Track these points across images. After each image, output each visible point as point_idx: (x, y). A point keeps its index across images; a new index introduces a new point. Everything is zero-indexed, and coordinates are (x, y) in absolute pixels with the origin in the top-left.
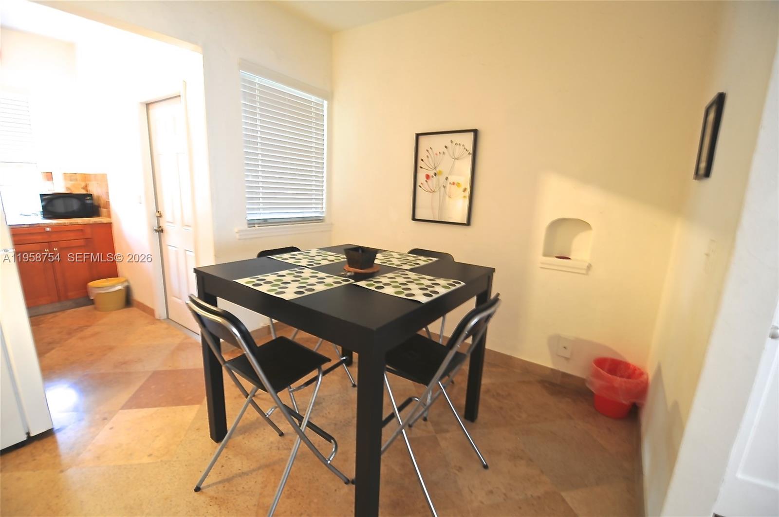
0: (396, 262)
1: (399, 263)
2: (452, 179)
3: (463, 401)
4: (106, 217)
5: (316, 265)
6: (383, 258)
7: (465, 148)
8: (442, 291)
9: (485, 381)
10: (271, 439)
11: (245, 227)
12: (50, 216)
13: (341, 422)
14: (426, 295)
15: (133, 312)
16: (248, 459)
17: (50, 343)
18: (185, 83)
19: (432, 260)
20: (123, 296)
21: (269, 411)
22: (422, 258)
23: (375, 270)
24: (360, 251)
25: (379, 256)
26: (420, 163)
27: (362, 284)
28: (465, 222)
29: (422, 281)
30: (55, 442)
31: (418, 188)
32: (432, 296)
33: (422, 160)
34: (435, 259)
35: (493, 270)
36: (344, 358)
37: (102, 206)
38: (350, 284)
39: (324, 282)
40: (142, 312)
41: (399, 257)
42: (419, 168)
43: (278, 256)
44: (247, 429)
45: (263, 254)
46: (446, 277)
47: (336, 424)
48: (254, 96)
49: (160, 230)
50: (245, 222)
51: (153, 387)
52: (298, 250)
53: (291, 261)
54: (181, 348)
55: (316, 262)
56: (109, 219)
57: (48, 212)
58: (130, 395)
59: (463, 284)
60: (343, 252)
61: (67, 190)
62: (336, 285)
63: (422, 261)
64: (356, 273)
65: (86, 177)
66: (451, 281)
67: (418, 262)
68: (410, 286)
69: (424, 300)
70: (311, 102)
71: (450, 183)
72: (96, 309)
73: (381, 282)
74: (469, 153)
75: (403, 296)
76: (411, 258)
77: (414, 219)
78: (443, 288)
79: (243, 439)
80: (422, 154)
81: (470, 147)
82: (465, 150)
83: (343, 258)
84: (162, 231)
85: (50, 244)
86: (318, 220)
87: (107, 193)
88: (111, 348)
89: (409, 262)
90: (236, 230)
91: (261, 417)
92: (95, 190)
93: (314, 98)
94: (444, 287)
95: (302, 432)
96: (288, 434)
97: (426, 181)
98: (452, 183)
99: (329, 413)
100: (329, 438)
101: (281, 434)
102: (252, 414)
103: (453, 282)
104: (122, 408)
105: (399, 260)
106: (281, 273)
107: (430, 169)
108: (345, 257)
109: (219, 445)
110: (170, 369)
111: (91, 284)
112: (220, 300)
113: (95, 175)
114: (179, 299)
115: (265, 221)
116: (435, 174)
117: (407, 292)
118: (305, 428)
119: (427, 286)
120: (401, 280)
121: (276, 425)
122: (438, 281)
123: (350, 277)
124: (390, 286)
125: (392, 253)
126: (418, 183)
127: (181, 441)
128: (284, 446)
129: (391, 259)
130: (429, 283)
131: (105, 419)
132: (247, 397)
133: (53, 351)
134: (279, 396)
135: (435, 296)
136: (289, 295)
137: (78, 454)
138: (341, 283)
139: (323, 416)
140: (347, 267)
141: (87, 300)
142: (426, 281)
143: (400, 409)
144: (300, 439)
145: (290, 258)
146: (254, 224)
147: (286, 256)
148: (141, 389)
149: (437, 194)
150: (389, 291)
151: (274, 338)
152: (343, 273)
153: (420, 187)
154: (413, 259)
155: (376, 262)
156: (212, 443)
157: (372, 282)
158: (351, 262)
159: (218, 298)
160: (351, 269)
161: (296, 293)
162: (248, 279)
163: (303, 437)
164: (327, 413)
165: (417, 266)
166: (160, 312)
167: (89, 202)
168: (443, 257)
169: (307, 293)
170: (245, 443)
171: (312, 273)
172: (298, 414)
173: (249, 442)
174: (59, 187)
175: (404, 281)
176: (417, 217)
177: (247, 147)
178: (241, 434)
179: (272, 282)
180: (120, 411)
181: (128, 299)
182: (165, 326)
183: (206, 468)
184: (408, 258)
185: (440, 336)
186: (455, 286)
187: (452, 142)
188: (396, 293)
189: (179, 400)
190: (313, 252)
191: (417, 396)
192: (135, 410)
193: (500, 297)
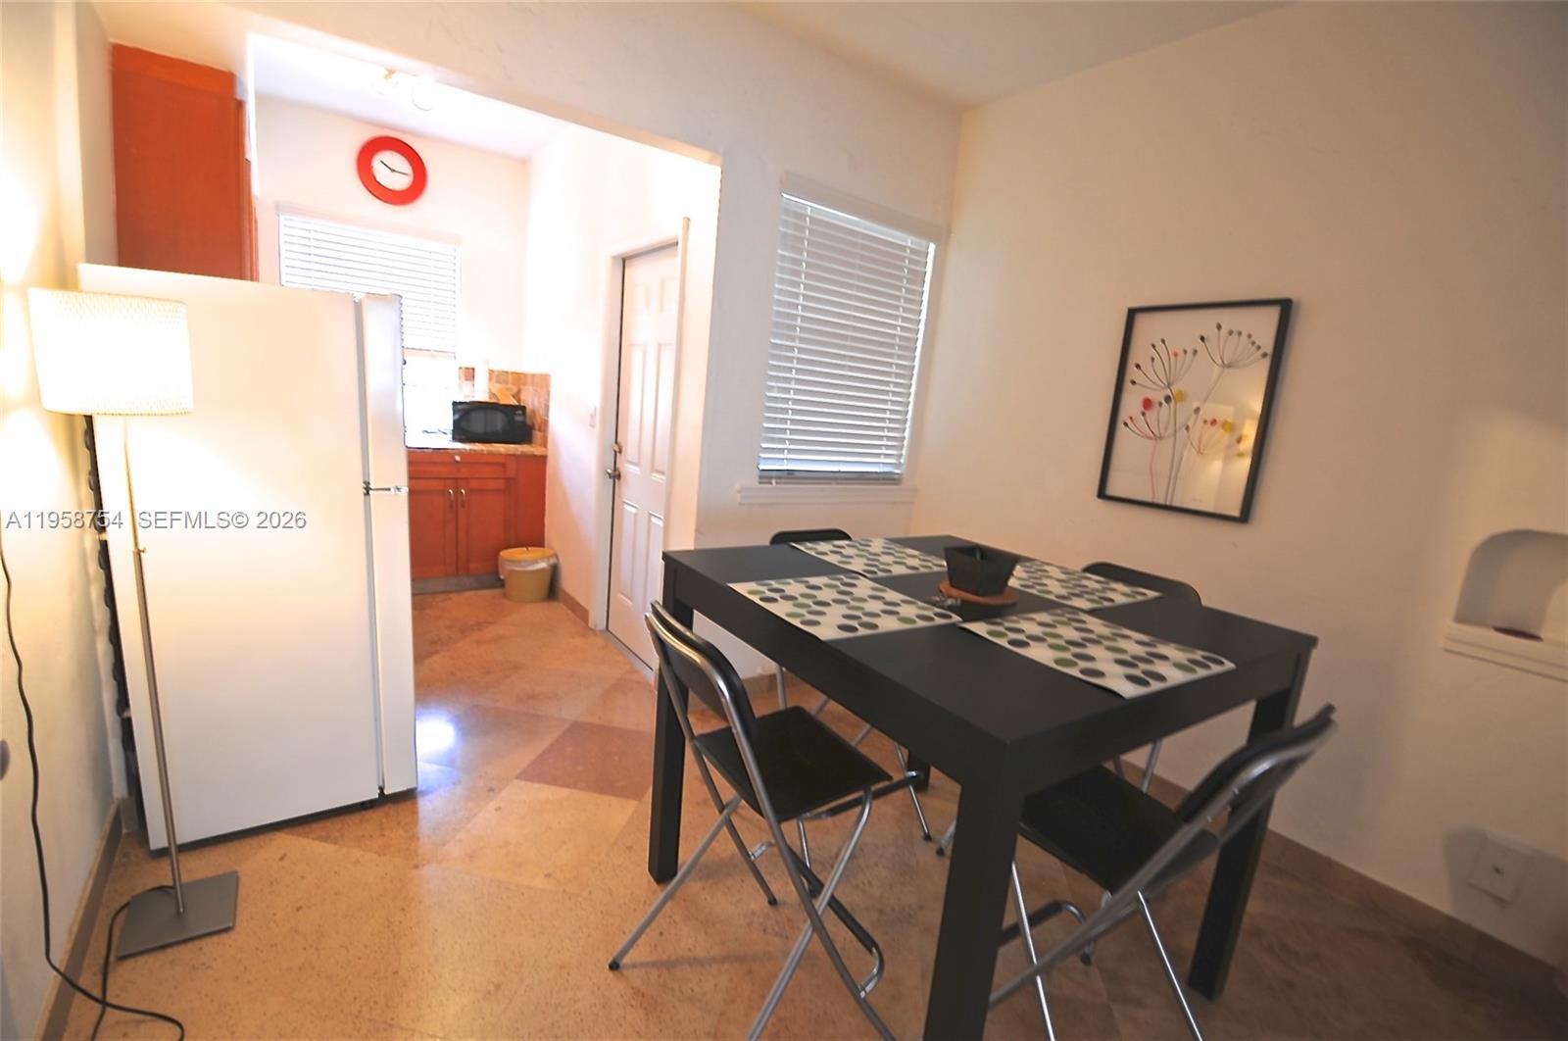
0: (1055, 589)
1: (1064, 592)
2: (1210, 410)
3: (1190, 942)
4: (540, 445)
5: (880, 574)
6: (1025, 575)
7: (1253, 343)
8: (1175, 677)
9: (1255, 906)
10: (753, 906)
11: (753, 481)
12: (463, 437)
13: (893, 910)
14: (1131, 678)
15: (558, 608)
16: (706, 933)
17: (433, 642)
18: (688, 220)
19: (1144, 594)
20: (547, 579)
21: (756, 850)
22: (1120, 587)
23: (1010, 601)
24: (978, 556)
25: (1019, 571)
26: (1132, 373)
27: (980, 628)
28: (1236, 513)
29: (1122, 644)
30: (415, 812)
31: (1120, 426)
32: (1147, 684)
33: (1138, 366)
34: (1152, 594)
35: (1312, 641)
36: (914, 774)
37: (537, 427)
38: (954, 625)
39: (897, 613)
40: (569, 612)
41: (1063, 577)
42: (1127, 384)
43: (809, 545)
44: (711, 872)
45: (781, 538)
46: (1184, 641)
47: (881, 912)
48: (800, 240)
49: (616, 476)
50: (756, 473)
51: (570, 749)
52: (846, 537)
53: (833, 559)
54: (621, 687)
55: (882, 567)
56: (544, 449)
57: (460, 432)
58: (533, 757)
59: (1229, 665)
60: (943, 554)
61: (490, 398)
62: (921, 624)
63: (1120, 594)
64: (964, 602)
65: (520, 379)
66: (1198, 655)
67: (1110, 595)
68: (1092, 650)
69: (1129, 690)
70: (904, 248)
71: (1205, 422)
72: (505, 595)
73: (1023, 631)
74: (1265, 355)
75: (1074, 672)
76: (1093, 582)
77: (1102, 494)
78: (1174, 667)
79: (704, 889)
80: (1138, 354)
81: (1267, 341)
82: (1254, 348)
83: (939, 564)
84: (619, 477)
85: (456, 482)
86: (888, 479)
87: (547, 407)
88: (517, 667)
89: (1087, 593)
90: (738, 487)
91: (739, 854)
92: (529, 400)
93: (910, 241)
94: (1179, 666)
95: (817, 916)
96: (784, 903)
97: (1143, 414)
98: (1209, 420)
99: (870, 883)
100: (867, 941)
101: (773, 902)
102: (725, 846)
103: (1204, 657)
104: (518, 777)
105: (1064, 584)
106: (813, 581)
107: (1154, 386)
108: (945, 563)
109: (662, 891)
110: (598, 722)
111: (503, 553)
112: (698, 617)
113: (533, 376)
114: (629, 599)
115: (790, 475)
116: (1168, 399)
117: (1083, 664)
118: (825, 908)
119: (1134, 657)
120: (1069, 633)
121: (766, 878)
122: (1163, 649)
123: (950, 608)
124: (1045, 645)
125: (1046, 568)
126: (1123, 416)
127: (599, 864)
128: (776, 928)
129: (1045, 581)
130: (1141, 651)
131: (491, 790)
132: (721, 812)
133: (436, 657)
134: (783, 830)
135: (1156, 686)
136: (827, 630)
137: (444, 843)
138: (932, 619)
139: (857, 887)
140: (945, 586)
141: (494, 579)
142: (1133, 643)
143: (1034, 920)
144: (811, 930)
145: (832, 552)
146: (771, 478)
147: (824, 546)
148: (552, 748)
149: (1166, 446)
150: (1040, 654)
151: (781, 707)
152: (938, 599)
153: (1126, 424)
154: (1097, 586)
155: (1013, 582)
156: (649, 882)
157: (1001, 629)
158: (955, 576)
159: (695, 611)
160: (955, 592)
161: (842, 628)
162: (753, 586)
163: (818, 927)
164: (866, 882)
165: (1106, 604)
166: (597, 618)
167: (519, 418)
168: (1175, 593)
169: (862, 632)
170: (706, 899)
171: (874, 589)
172: (810, 870)
173: (712, 898)
174: (480, 392)
175: (1076, 636)
176: (1111, 490)
177: (776, 336)
178: (700, 879)
179: (796, 598)
180: (516, 781)
181: (552, 587)
182: (600, 642)
183: (636, 928)
184: (1085, 582)
185: (1144, 773)
186: (1208, 667)
187: (1219, 327)
188: (1058, 661)
189: (605, 784)
190: (877, 545)
191: (1073, 901)
192: (536, 786)
193: (1334, 717)
